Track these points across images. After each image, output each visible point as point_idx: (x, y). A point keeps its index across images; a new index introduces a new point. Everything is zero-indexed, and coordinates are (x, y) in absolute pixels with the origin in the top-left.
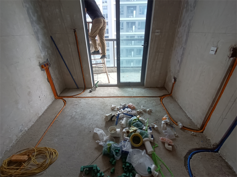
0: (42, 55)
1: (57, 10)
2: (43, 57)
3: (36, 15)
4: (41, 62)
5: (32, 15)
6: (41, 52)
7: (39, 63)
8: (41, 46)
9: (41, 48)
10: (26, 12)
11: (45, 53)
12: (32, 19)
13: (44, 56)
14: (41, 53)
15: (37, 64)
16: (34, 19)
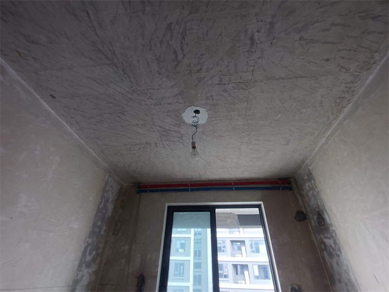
5: (87, 254)
10: (82, 250)
12: (83, 260)
16: (88, 258)
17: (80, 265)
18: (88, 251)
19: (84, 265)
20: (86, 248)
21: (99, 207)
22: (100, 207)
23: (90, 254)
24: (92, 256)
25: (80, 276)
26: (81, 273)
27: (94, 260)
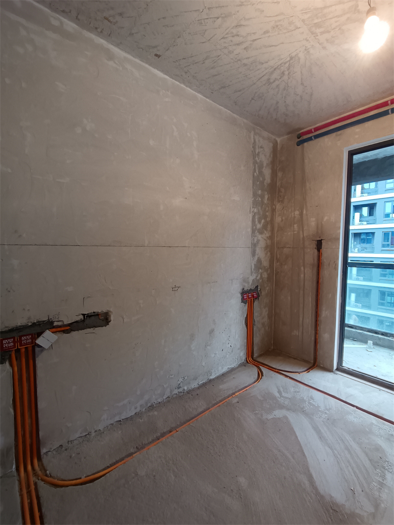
0: (251, 278)
1: (297, 213)
2: (251, 282)
3: (263, 221)
4: (246, 289)
5: (257, 222)
6: (252, 272)
7: (243, 289)
8: (255, 265)
9: (253, 267)
10: (251, 219)
11: (257, 277)
12: (254, 227)
13: (253, 280)
14: (251, 275)
15: (240, 290)
16: (259, 226)
17: (253, 231)
18: (256, 220)
19: (256, 232)
20: (254, 217)
21: (253, 175)
22: (255, 174)
23: (260, 222)
24: (262, 224)
25: (255, 240)
26: (256, 238)
27: (265, 227)
